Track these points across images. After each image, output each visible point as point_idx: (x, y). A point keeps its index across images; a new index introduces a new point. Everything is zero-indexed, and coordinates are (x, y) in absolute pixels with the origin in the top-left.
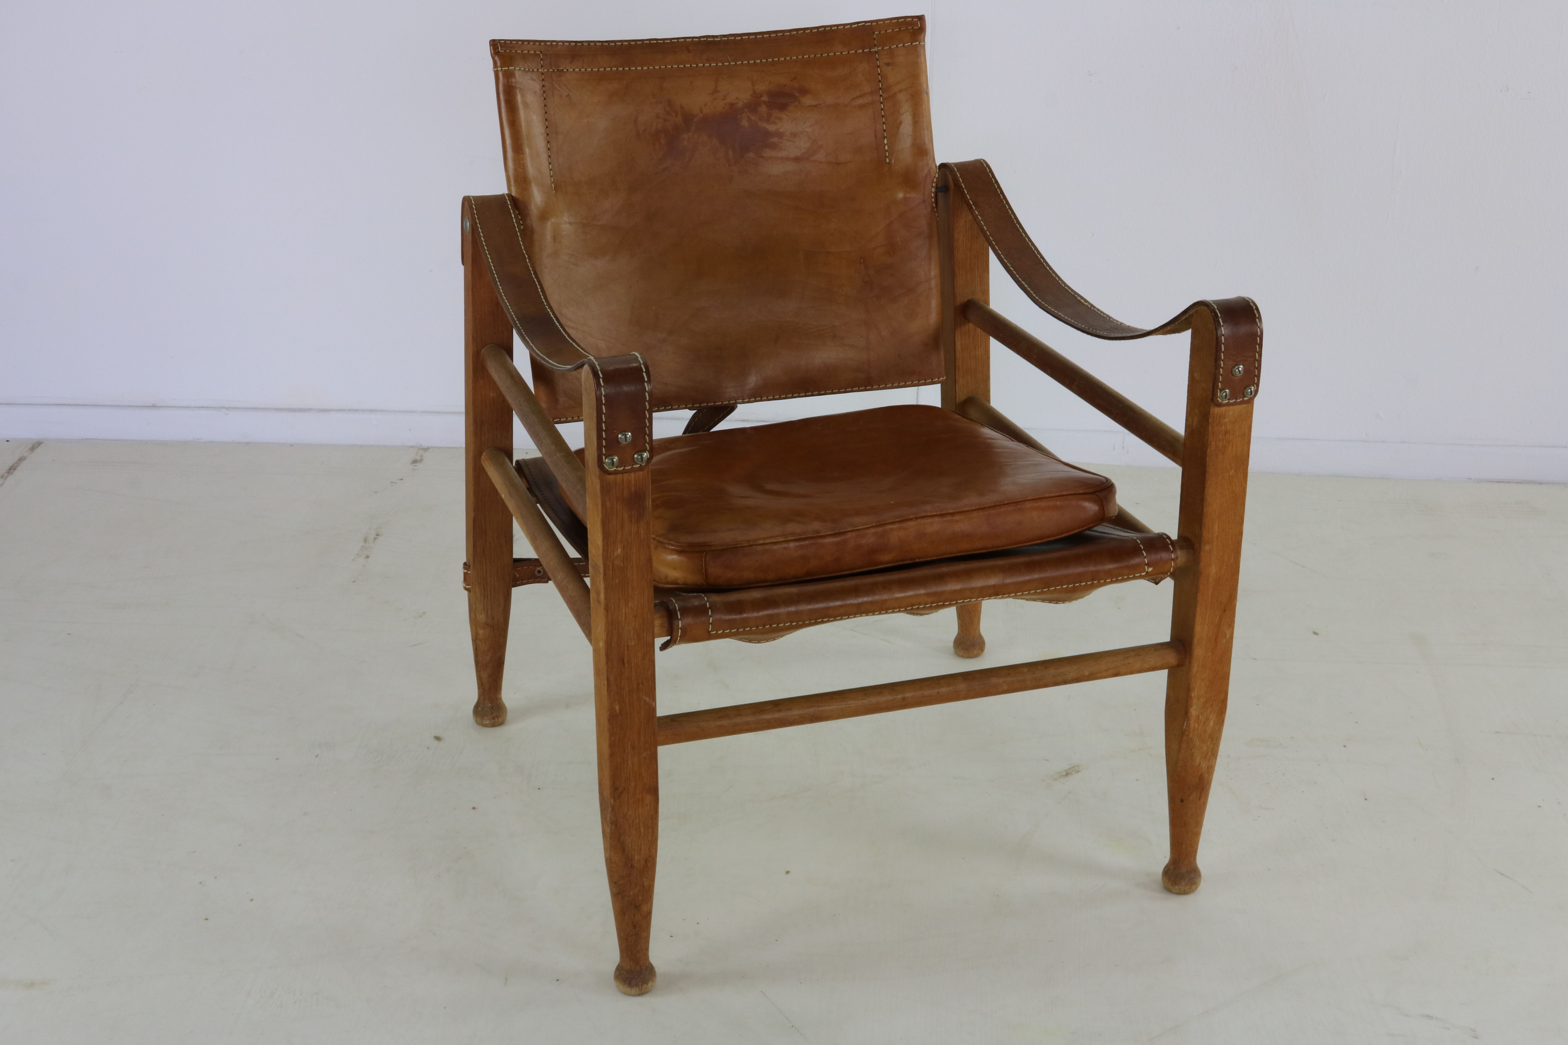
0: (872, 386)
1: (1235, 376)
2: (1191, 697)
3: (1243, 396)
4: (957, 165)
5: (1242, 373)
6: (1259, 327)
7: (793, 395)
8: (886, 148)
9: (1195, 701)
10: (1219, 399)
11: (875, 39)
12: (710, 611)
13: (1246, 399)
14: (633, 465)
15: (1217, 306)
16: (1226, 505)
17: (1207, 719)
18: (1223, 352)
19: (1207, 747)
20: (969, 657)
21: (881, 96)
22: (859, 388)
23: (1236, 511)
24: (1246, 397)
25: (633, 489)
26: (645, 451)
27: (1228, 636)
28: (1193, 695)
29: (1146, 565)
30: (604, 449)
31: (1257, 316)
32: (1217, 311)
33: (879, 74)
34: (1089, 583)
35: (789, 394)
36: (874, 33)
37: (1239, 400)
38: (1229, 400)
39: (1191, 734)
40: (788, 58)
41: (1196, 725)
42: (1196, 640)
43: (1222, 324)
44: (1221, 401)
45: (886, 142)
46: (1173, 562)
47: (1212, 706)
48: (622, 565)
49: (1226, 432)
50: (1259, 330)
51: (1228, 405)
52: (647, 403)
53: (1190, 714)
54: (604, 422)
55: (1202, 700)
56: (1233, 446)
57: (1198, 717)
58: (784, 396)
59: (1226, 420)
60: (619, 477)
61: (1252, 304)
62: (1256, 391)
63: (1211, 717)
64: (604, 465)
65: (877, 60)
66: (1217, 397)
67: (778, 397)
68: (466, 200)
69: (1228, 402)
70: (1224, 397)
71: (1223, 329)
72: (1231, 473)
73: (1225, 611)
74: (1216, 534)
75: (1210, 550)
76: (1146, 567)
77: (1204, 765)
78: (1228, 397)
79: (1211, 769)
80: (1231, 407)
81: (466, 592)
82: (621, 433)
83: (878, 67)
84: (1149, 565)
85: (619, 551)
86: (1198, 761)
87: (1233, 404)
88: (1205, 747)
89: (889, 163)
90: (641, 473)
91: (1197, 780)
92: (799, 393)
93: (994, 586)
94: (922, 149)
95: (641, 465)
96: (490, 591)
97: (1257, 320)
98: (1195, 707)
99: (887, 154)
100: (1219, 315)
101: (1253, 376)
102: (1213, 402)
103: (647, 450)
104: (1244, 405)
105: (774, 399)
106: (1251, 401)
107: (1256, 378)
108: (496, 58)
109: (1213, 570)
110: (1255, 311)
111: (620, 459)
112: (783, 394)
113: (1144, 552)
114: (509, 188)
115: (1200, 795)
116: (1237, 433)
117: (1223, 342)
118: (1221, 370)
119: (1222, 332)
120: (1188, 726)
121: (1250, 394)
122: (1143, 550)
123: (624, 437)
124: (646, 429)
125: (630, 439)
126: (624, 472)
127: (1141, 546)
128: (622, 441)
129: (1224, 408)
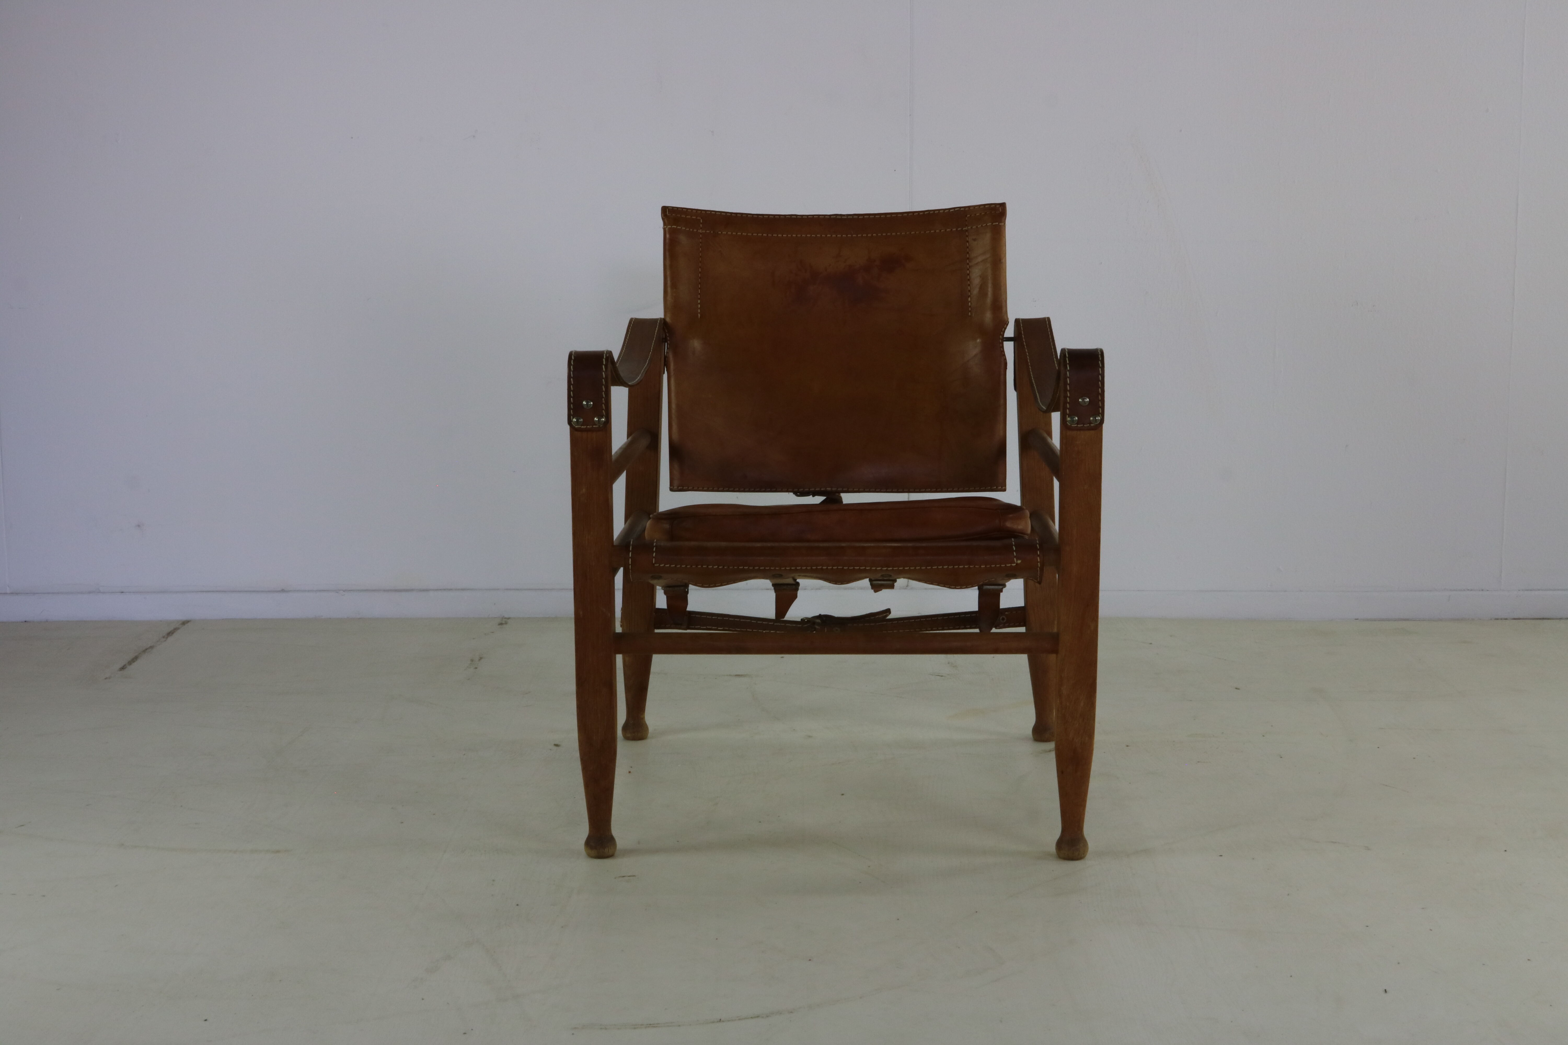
3: (1089, 423)
5: (1087, 403)
8: (970, 304)
9: (1066, 683)
10: (1068, 423)
11: (966, 221)
13: (1091, 425)
14: (593, 425)
17: (1077, 699)
19: (1079, 722)
26: (602, 416)
27: (1092, 628)
33: (967, 248)
36: (966, 216)
37: (1086, 426)
40: (899, 234)
41: (1069, 703)
43: (1068, 369)
44: (1070, 425)
45: (969, 299)
47: (1081, 689)
48: (586, 501)
49: (1078, 453)
51: (1078, 429)
53: (1063, 693)
54: (572, 391)
55: (1072, 683)
56: (1084, 465)
57: (1070, 697)
59: (1077, 443)
60: (584, 434)
61: (1099, 355)
62: (1102, 421)
63: (1081, 698)
65: (967, 236)
70: (1073, 422)
75: (1071, 551)
77: (1077, 740)
78: (1076, 422)
80: (1081, 432)
82: (584, 400)
83: (967, 242)
84: (1017, 558)
85: (584, 490)
86: (1071, 736)
87: (1083, 429)
88: (1077, 725)
89: (968, 318)
90: (600, 433)
91: (1073, 754)
94: (997, 306)
95: (599, 427)
98: (1066, 688)
99: (970, 309)
100: (1068, 362)
101: (1098, 408)
102: (1065, 426)
104: (1093, 432)
107: (1100, 409)
109: (1074, 571)
110: (1100, 362)
111: (584, 420)
114: (665, 315)
115: (1076, 768)
116: (1089, 454)
121: (1094, 422)
123: (587, 404)
124: (603, 399)
125: (591, 406)
126: (587, 430)
127: (1014, 547)
128: (585, 407)
129: (1075, 432)
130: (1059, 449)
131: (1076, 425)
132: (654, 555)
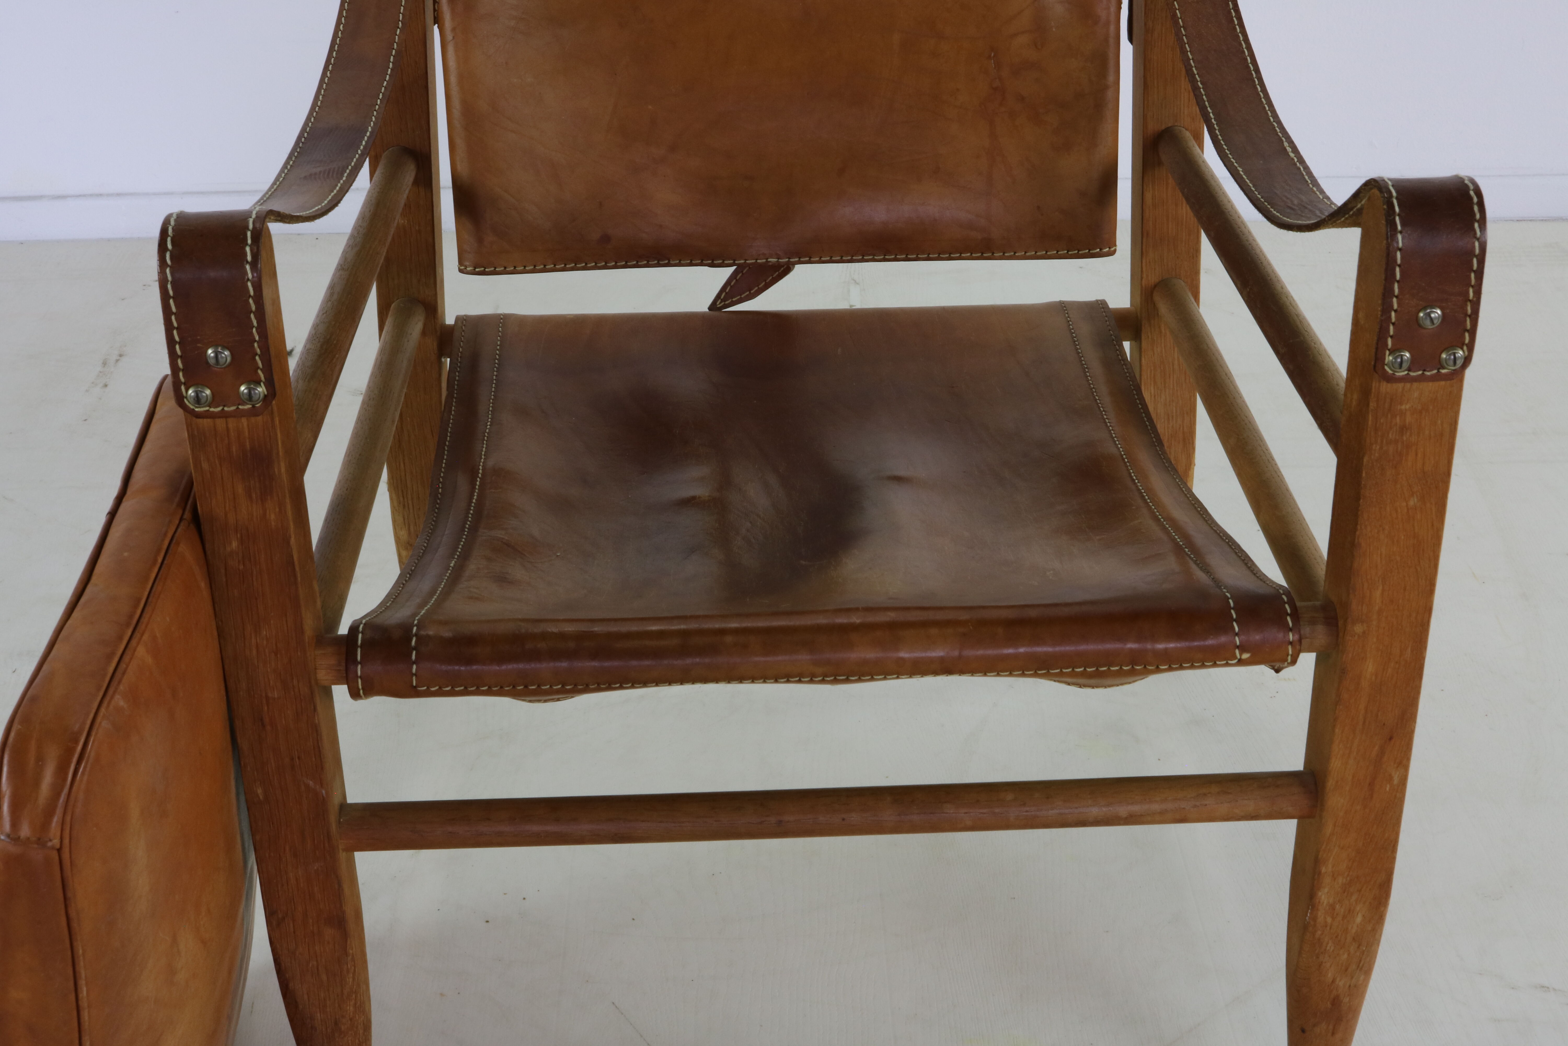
0: (993, 253)
1: (1425, 328)
2: (1320, 873)
3: (1439, 366)
5: (1438, 322)
6: (1478, 239)
9: (1327, 880)
10: (1387, 368)
12: (414, 652)
13: (1443, 371)
14: (239, 405)
15: (1397, 192)
16: (1398, 559)
17: (1350, 912)
18: (1398, 282)
19: (1349, 955)
22: (972, 254)
23: (1419, 569)
24: (1443, 368)
25: (248, 443)
26: (257, 382)
27: (1396, 781)
28: (1323, 870)
29: (1238, 647)
30: (181, 374)
32: (1395, 202)
34: (1125, 668)
35: (855, 255)
37: (1428, 373)
38: (1409, 370)
39: (1319, 932)
41: (1329, 920)
42: (1330, 783)
43: (1399, 228)
44: (1390, 372)
46: (1290, 648)
47: (1359, 891)
48: (241, 567)
49: (1403, 429)
50: (1477, 244)
51: (1407, 379)
53: (1317, 901)
55: (1341, 880)
56: (1416, 455)
57: (1332, 907)
58: (849, 258)
59: (1403, 407)
61: (1472, 193)
62: (1467, 360)
63: (1358, 908)
64: (185, 400)
66: (1384, 364)
67: (839, 258)
69: (1408, 374)
70: (1397, 366)
71: (1400, 237)
72: (1411, 503)
73: (1391, 739)
74: (1377, 608)
75: (1364, 632)
76: (1237, 652)
77: (1341, 983)
78: (1405, 366)
79: (1357, 992)
80: (1415, 385)
82: (211, 348)
84: (1242, 648)
85: (234, 544)
86: (1330, 975)
87: (1417, 379)
88: (1346, 956)
90: (257, 418)
91: (1329, 1005)
92: (874, 255)
93: (942, 660)
95: (253, 406)
96: (412, 499)
97: (1476, 225)
98: (1326, 890)
100: (1397, 209)
101: (1461, 330)
102: (1376, 372)
104: (1443, 383)
105: (831, 261)
106: (1458, 375)
107: (1467, 335)
109: (1370, 668)
110: (1476, 208)
111: (212, 393)
112: (847, 255)
113: (1235, 624)
115: (1334, 1028)
116: (1427, 432)
117: (1399, 262)
118: (1393, 314)
119: (1398, 242)
120: (1315, 919)
121: (1451, 363)
122: (1235, 620)
123: (216, 357)
124: (256, 345)
125: (229, 359)
126: (223, 415)
127: (1233, 612)
128: (212, 362)
129: (1400, 386)
130: (1345, 376)
131: (1406, 372)
132: (415, 667)
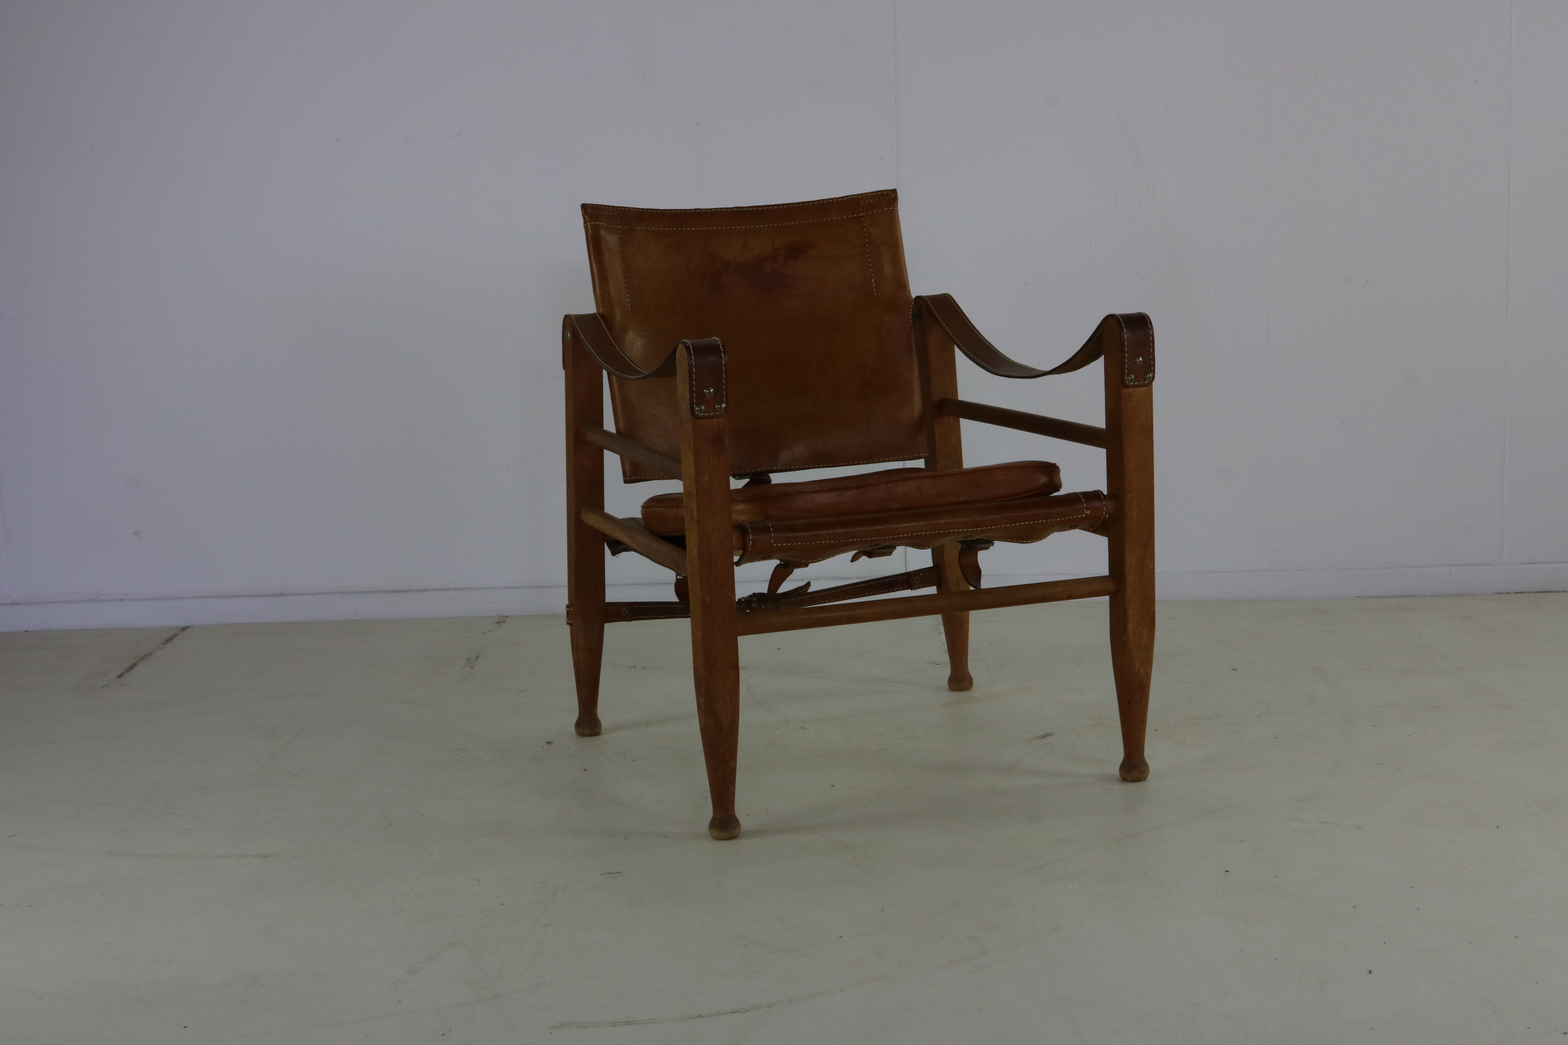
1: (1136, 364)
2: (1128, 616)
3: (1144, 380)
4: (928, 297)
5: (1141, 362)
7: (814, 465)
8: (874, 285)
9: (1131, 619)
10: (1127, 382)
11: (861, 207)
12: (772, 529)
14: (715, 412)
15: (1121, 317)
17: (1141, 633)
18: (1126, 346)
19: (1143, 656)
20: (961, 690)
21: (868, 248)
24: (1146, 381)
25: (716, 431)
26: (723, 402)
27: (1151, 567)
28: (1129, 613)
29: (1085, 508)
30: (694, 400)
31: (1149, 321)
32: (1121, 320)
33: (865, 232)
36: (861, 203)
37: (1141, 383)
38: (1134, 382)
39: (1131, 647)
40: (798, 223)
41: (1134, 639)
42: (1127, 570)
43: (1125, 331)
44: (1128, 385)
45: (873, 281)
46: (1104, 508)
47: (1144, 623)
49: (1135, 409)
50: (1151, 332)
51: (1134, 387)
52: (723, 367)
53: (1129, 630)
54: (694, 380)
55: (1136, 618)
56: (1140, 418)
57: (1135, 632)
59: (1133, 399)
60: (706, 421)
61: (1146, 318)
63: (1144, 632)
64: (695, 411)
65: (863, 222)
66: (1125, 380)
68: (567, 318)
69: (1134, 384)
70: (1130, 380)
71: (1125, 334)
74: (1134, 486)
76: (1085, 510)
77: (1143, 673)
78: (1133, 380)
79: (1148, 675)
80: (1136, 389)
81: (569, 626)
82: (706, 388)
83: (864, 227)
84: (1087, 509)
85: (707, 477)
86: (1137, 669)
87: (1138, 386)
89: (876, 296)
90: (721, 419)
91: (1139, 686)
94: (901, 283)
95: (720, 413)
96: (587, 626)
97: (1150, 328)
98: (1131, 624)
99: (875, 290)
100: (1124, 326)
101: (1149, 366)
102: (1123, 385)
103: (724, 401)
104: (1145, 388)
106: (1150, 384)
108: (587, 217)
109: (1135, 514)
111: (706, 408)
113: (1083, 500)
114: (597, 310)
115: (1142, 698)
116: (1143, 411)
117: (1126, 341)
118: (1126, 359)
119: (1125, 337)
120: (1128, 640)
121: (1149, 378)
122: (1083, 498)
129: (1131, 389)
132: (773, 534)
